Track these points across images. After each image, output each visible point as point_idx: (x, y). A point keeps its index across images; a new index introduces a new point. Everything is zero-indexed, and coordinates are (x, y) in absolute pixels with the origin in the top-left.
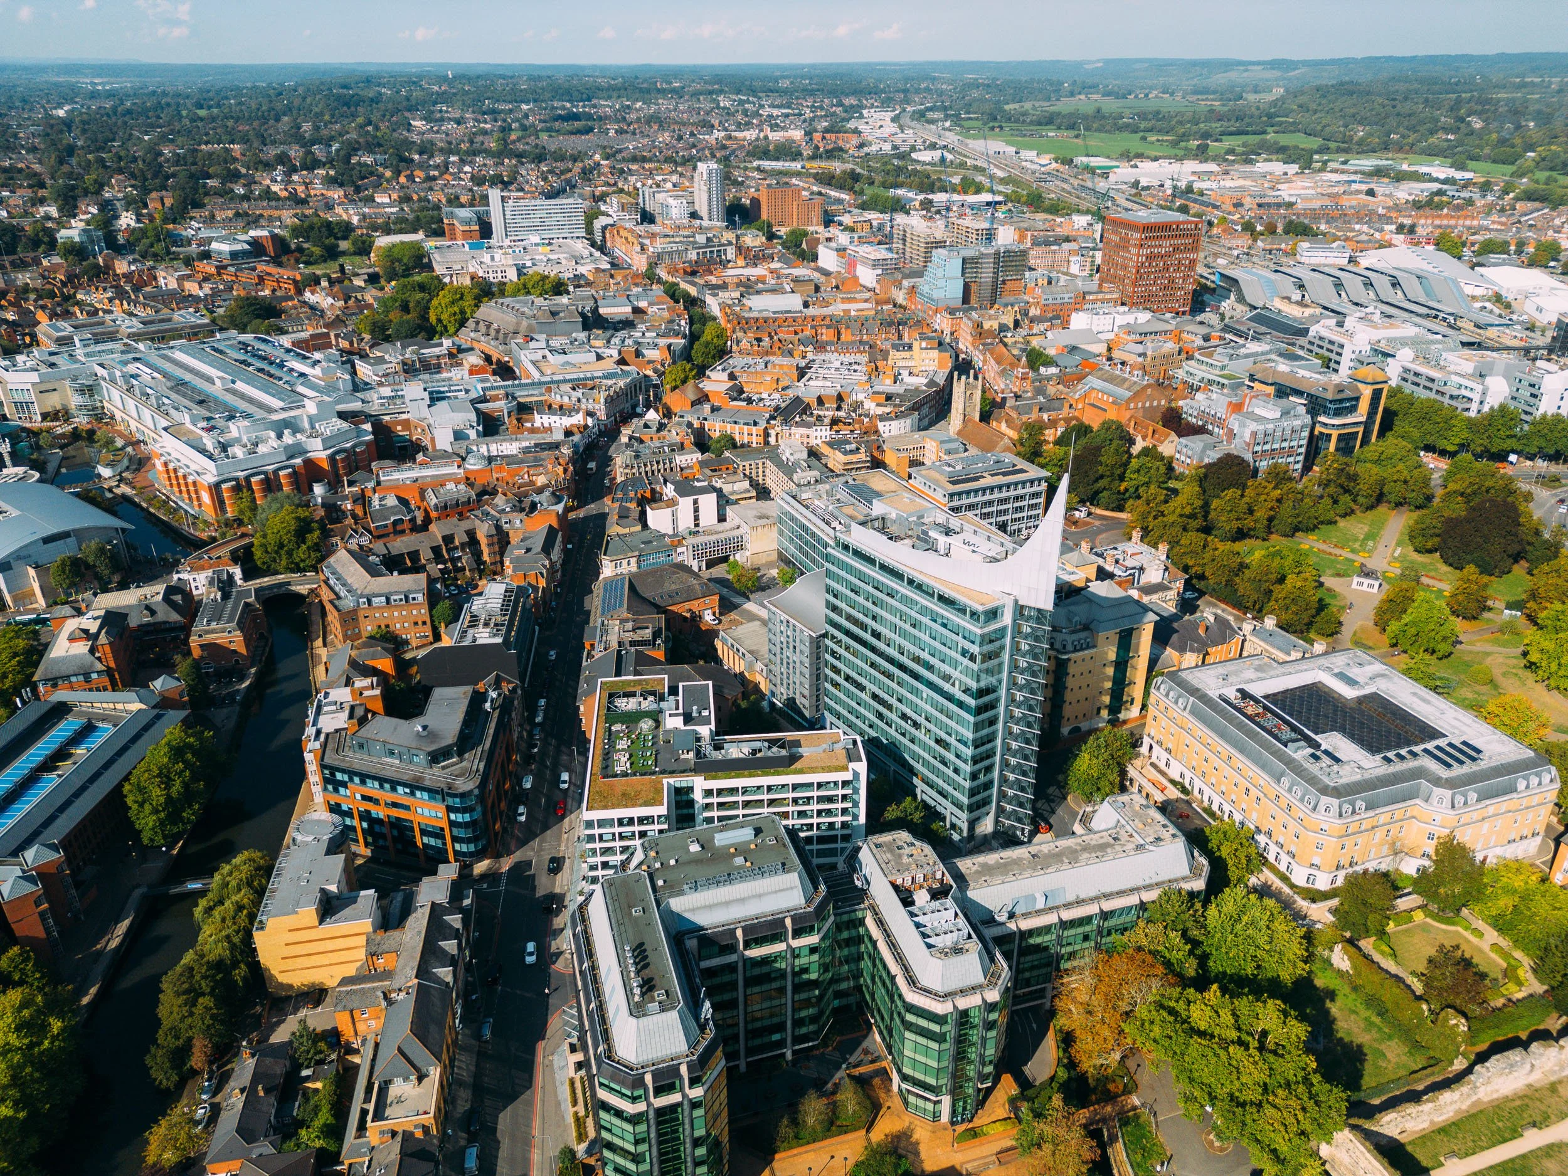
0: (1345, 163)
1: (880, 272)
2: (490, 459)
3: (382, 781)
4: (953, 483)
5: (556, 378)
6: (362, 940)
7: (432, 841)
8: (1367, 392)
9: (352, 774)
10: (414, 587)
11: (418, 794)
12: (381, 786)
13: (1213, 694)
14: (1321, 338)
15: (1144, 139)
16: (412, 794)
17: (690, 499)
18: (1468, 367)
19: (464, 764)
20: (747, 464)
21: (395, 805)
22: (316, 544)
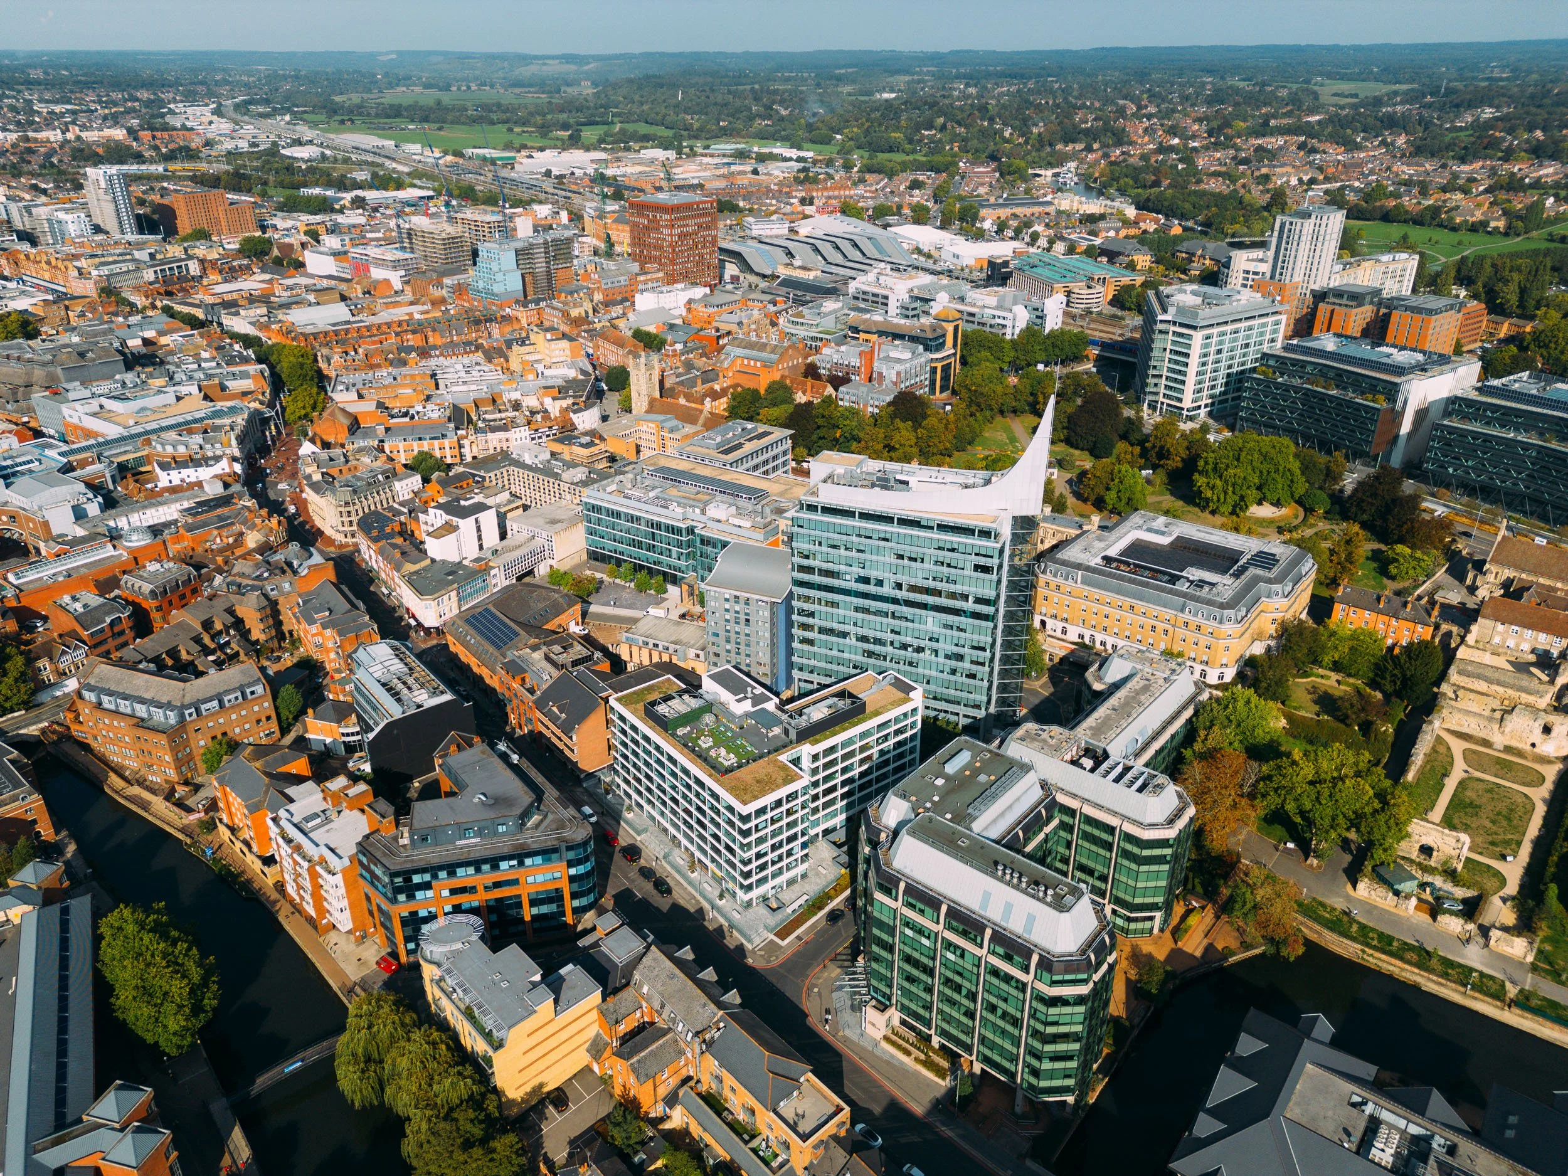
0: (707, 147)
1: (403, 273)
2: (155, 530)
3: (477, 864)
4: (726, 452)
5: (150, 427)
6: (594, 1014)
7: (544, 909)
8: (950, 328)
9: (434, 870)
10: (246, 681)
11: (528, 862)
12: (478, 870)
13: (1092, 564)
14: (864, 293)
15: (510, 130)
16: (521, 863)
17: (472, 519)
18: (992, 301)
19: (550, 817)
20: (492, 474)
21: (497, 885)
22: (23, 674)
